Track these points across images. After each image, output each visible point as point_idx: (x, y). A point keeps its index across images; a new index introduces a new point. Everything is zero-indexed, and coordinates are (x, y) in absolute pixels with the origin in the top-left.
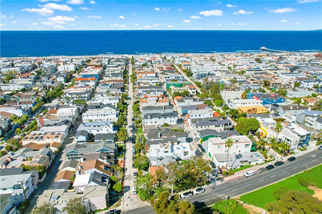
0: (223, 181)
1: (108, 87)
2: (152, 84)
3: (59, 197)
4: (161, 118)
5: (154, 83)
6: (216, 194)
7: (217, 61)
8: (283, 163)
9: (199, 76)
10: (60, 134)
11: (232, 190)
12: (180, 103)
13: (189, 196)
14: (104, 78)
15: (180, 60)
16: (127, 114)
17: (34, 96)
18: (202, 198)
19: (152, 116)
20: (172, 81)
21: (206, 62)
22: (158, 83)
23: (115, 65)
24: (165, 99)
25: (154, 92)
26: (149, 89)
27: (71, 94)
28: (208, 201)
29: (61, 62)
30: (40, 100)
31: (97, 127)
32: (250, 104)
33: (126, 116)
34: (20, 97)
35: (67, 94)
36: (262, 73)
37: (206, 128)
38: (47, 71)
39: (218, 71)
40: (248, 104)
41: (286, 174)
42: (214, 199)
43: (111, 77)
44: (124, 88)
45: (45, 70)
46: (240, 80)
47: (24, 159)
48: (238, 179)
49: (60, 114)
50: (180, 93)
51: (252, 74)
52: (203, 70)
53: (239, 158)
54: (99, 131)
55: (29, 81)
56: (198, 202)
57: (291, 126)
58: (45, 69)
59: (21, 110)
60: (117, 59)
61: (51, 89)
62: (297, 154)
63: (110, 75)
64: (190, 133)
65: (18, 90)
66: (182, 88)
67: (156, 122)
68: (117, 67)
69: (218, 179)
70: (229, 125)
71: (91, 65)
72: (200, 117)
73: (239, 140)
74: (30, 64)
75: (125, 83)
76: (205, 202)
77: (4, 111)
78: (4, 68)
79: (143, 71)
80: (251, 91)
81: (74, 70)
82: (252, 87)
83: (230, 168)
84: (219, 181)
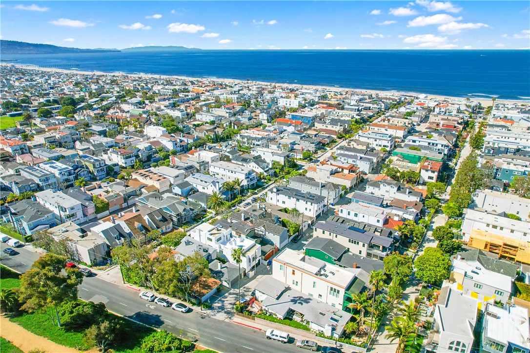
0: (230, 318)
4: (292, 198)
6: (194, 326)
10: (165, 178)
11: (218, 336)
12: (371, 188)
13: (162, 304)
15: (494, 115)
16: (276, 182)
17: (208, 130)
18: (170, 317)
19: (282, 190)
20: (411, 148)
22: (387, 147)
25: (354, 160)
27: (243, 137)
29: (294, 93)
30: (209, 137)
31: (204, 182)
33: (273, 183)
37: (330, 237)
38: (264, 103)
40: (506, 231)
44: (329, 144)
45: (261, 102)
47: (108, 190)
48: (253, 330)
52: (517, 141)
53: (295, 303)
54: (204, 188)
55: (228, 113)
56: (161, 318)
59: (173, 143)
60: (381, 98)
61: (236, 127)
63: (328, 122)
65: (209, 121)
66: (410, 165)
67: (284, 202)
68: (358, 110)
69: (228, 313)
70: (381, 249)
71: (323, 103)
73: (330, 275)
75: (339, 138)
76: (166, 323)
77: (161, 140)
79: (387, 124)
83: (265, 309)
84: (226, 315)
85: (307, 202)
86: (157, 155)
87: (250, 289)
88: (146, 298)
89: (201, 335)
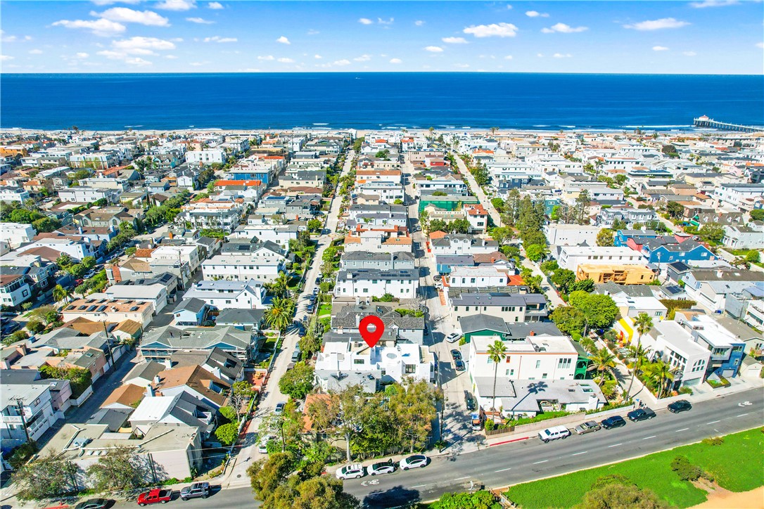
0: (482, 444)
1: (283, 202)
2: (387, 201)
3: (90, 441)
4: (378, 281)
5: (391, 197)
6: (456, 474)
7: (564, 149)
8: (653, 415)
9: (505, 184)
10: (143, 303)
11: (497, 469)
12: (439, 248)
13: (386, 471)
14: (281, 182)
15: (469, 146)
16: (308, 268)
17: (118, 216)
18: (416, 481)
19: (358, 274)
20: (434, 195)
21: (534, 150)
22: (401, 197)
23: (313, 153)
24: (405, 236)
25: (385, 219)
26: (375, 212)
27: (197, 216)
28: (428, 489)
29: (198, 142)
30: (128, 226)
31: (227, 292)
32: (610, 258)
33: (306, 271)
34: (90, 218)
35: (188, 214)
36: (669, 183)
37: (478, 313)
38: (162, 162)
39: (556, 175)
40: (606, 259)
41: (653, 444)
42: (443, 486)
43: (295, 179)
44: (322, 207)
45: (157, 159)
46: (608, 197)
47: (53, 352)
48: (521, 443)
49: (159, 258)
50: (448, 223)
51: (641, 185)
52: (518, 170)
53: (537, 393)
54: (230, 302)
55: (118, 183)
56: (404, 488)
57: (697, 320)
58: (159, 157)
59: (80, 246)
60: (324, 138)
61: (158, 203)
62: (700, 395)
63: (296, 177)
64: (443, 322)
65: (93, 201)
66: (453, 213)
67: (366, 290)
68: (316, 157)
69: (471, 440)
70: (538, 308)
71: (259, 152)
72: (474, 285)
74: (130, 146)
75: (326, 196)
76: (421, 491)
77: (48, 245)
78: (77, 152)
79: (373, 169)
80: (628, 226)
81: (221, 161)
82: (633, 218)
83: (509, 415)
84: (472, 443)
85: (402, 281)
86: (65, 272)
87: (454, 404)
88: (354, 475)
89: (480, 478)
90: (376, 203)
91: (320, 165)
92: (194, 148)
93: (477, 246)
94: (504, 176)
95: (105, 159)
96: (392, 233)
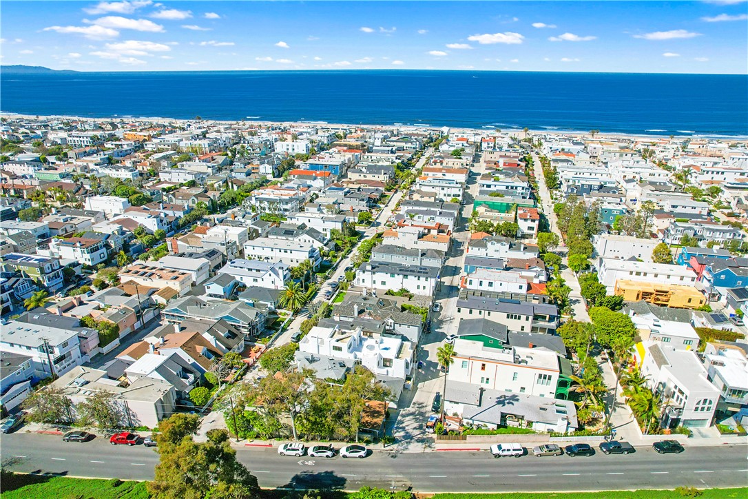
0: (429, 446)
1: (341, 194)
2: (445, 199)
3: (87, 383)
4: (396, 275)
5: (449, 195)
6: (390, 470)
7: (659, 156)
8: (631, 450)
9: (572, 190)
10: (183, 274)
11: (433, 474)
12: (476, 249)
13: (324, 454)
14: (350, 175)
15: (551, 148)
16: (344, 257)
17: (196, 196)
18: (349, 469)
19: (378, 267)
20: (491, 195)
21: (621, 155)
22: (459, 196)
23: (390, 148)
24: (446, 234)
25: (432, 216)
26: (425, 209)
27: (261, 200)
28: (356, 479)
29: (290, 134)
30: (203, 206)
31: (255, 271)
32: (656, 276)
33: (342, 259)
34: (174, 197)
35: (254, 198)
37: (481, 317)
38: (253, 150)
39: (635, 183)
40: (650, 277)
41: (616, 481)
42: (372, 479)
43: (363, 173)
44: (381, 200)
45: (250, 148)
46: (689, 211)
47: (99, 306)
48: (470, 453)
49: (213, 235)
50: (495, 225)
51: (736, 199)
52: (593, 176)
53: (504, 405)
54: (256, 280)
55: (209, 167)
56: (335, 474)
57: (723, 355)
58: (251, 146)
59: (155, 219)
60: (406, 134)
61: (235, 187)
63: (364, 170)
64: (451, 322)
65: (184, 182)
66: (503, 215)
67: (383, 283)
68: (392, 152)
69: (421, 441)
70: (547, 319)
71: (340, 145)
72: (491, 289)
73: (528, 360)
74: (231, 135)
75: (389, 190)
76: (349, 480)
77: (131, 217)
78: (187, 139)
79: (441, 167)
80: (700, 244)
82: (708, 235)
83: (468, 423)
84: (420, 444)
85: (419, 277)
86: (138, 242)
87: (422, 404)
88: (294, 453)
89: (411, 479)
90: (432, 200)
91: (390, 160)
92: (286, 139)
93: (515, 250)
94: (574, 181)
95: (207, 146)
96: (432, 231)
